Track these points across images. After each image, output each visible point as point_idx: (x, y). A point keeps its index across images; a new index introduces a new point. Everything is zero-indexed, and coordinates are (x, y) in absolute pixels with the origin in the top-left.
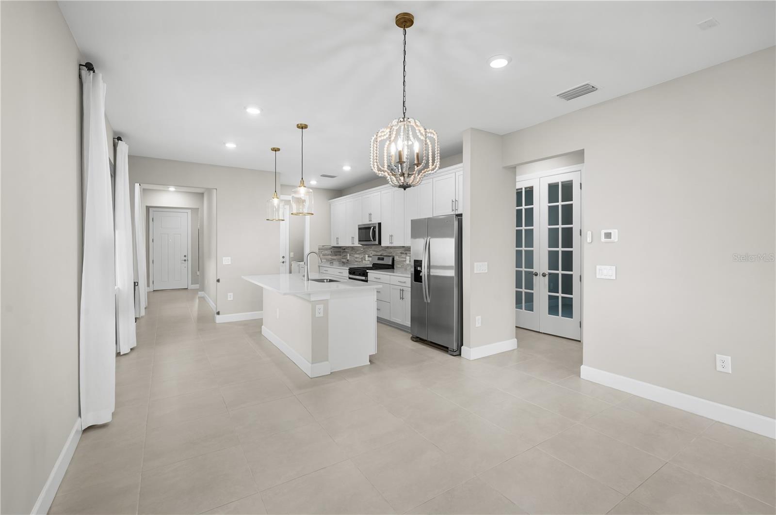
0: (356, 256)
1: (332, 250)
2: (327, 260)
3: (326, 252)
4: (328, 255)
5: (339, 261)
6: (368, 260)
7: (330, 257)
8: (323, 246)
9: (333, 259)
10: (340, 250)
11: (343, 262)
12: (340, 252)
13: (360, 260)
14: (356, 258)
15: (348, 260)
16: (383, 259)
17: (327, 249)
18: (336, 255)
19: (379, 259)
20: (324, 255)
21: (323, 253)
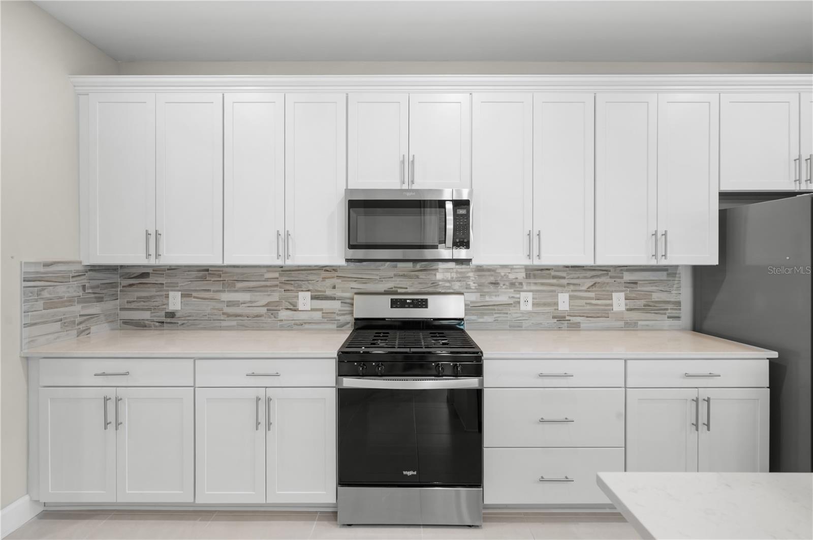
0: (226, 296)
1: (84, 280)
2: (67, 324)
3: (62, 291)
4: (70, 301)
5: (110, 319)
6: (312, 310)
7: (77, 309)
8: (47, 265)
9: (92, 316)
10: (115, 278)
11: (127, 322)
12: (113, 285)
13: (263, 310)
14: (230, 304)
15: (172, 315)
16: (423, 304)
17: (62, 279)
18: (100, 299)
19: (395, 304)
20: (50, 304)
21: (46, 294)
